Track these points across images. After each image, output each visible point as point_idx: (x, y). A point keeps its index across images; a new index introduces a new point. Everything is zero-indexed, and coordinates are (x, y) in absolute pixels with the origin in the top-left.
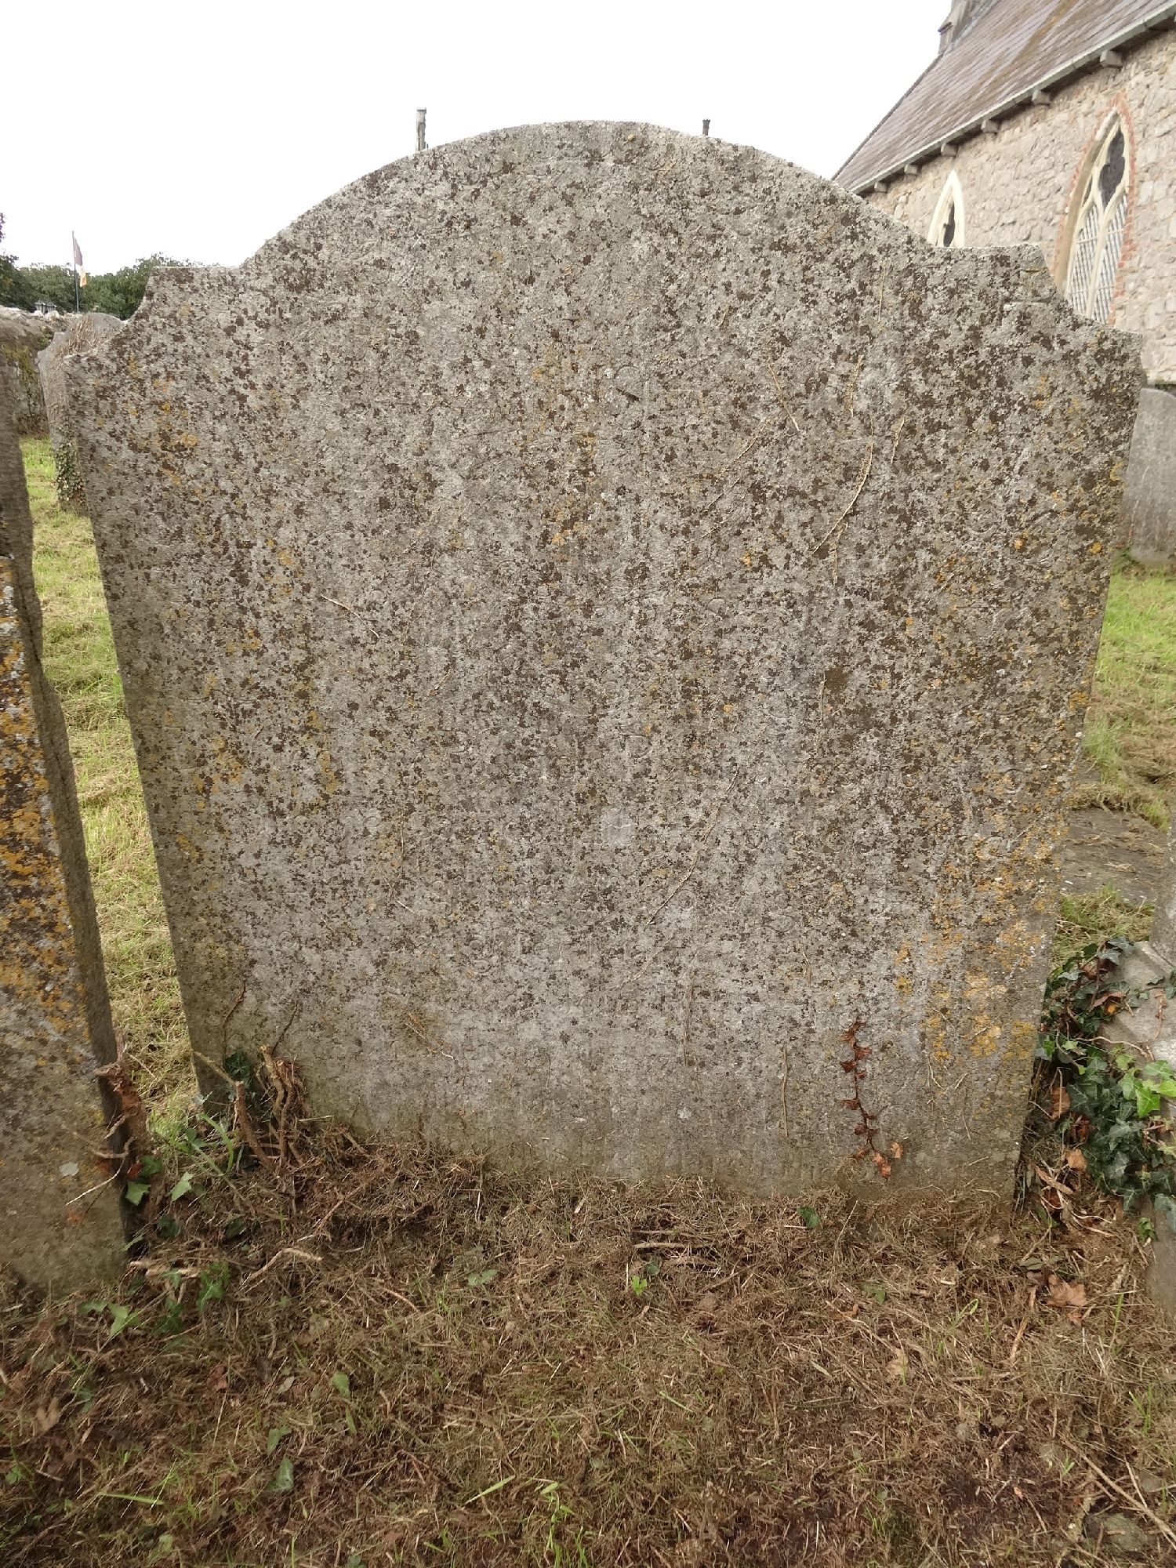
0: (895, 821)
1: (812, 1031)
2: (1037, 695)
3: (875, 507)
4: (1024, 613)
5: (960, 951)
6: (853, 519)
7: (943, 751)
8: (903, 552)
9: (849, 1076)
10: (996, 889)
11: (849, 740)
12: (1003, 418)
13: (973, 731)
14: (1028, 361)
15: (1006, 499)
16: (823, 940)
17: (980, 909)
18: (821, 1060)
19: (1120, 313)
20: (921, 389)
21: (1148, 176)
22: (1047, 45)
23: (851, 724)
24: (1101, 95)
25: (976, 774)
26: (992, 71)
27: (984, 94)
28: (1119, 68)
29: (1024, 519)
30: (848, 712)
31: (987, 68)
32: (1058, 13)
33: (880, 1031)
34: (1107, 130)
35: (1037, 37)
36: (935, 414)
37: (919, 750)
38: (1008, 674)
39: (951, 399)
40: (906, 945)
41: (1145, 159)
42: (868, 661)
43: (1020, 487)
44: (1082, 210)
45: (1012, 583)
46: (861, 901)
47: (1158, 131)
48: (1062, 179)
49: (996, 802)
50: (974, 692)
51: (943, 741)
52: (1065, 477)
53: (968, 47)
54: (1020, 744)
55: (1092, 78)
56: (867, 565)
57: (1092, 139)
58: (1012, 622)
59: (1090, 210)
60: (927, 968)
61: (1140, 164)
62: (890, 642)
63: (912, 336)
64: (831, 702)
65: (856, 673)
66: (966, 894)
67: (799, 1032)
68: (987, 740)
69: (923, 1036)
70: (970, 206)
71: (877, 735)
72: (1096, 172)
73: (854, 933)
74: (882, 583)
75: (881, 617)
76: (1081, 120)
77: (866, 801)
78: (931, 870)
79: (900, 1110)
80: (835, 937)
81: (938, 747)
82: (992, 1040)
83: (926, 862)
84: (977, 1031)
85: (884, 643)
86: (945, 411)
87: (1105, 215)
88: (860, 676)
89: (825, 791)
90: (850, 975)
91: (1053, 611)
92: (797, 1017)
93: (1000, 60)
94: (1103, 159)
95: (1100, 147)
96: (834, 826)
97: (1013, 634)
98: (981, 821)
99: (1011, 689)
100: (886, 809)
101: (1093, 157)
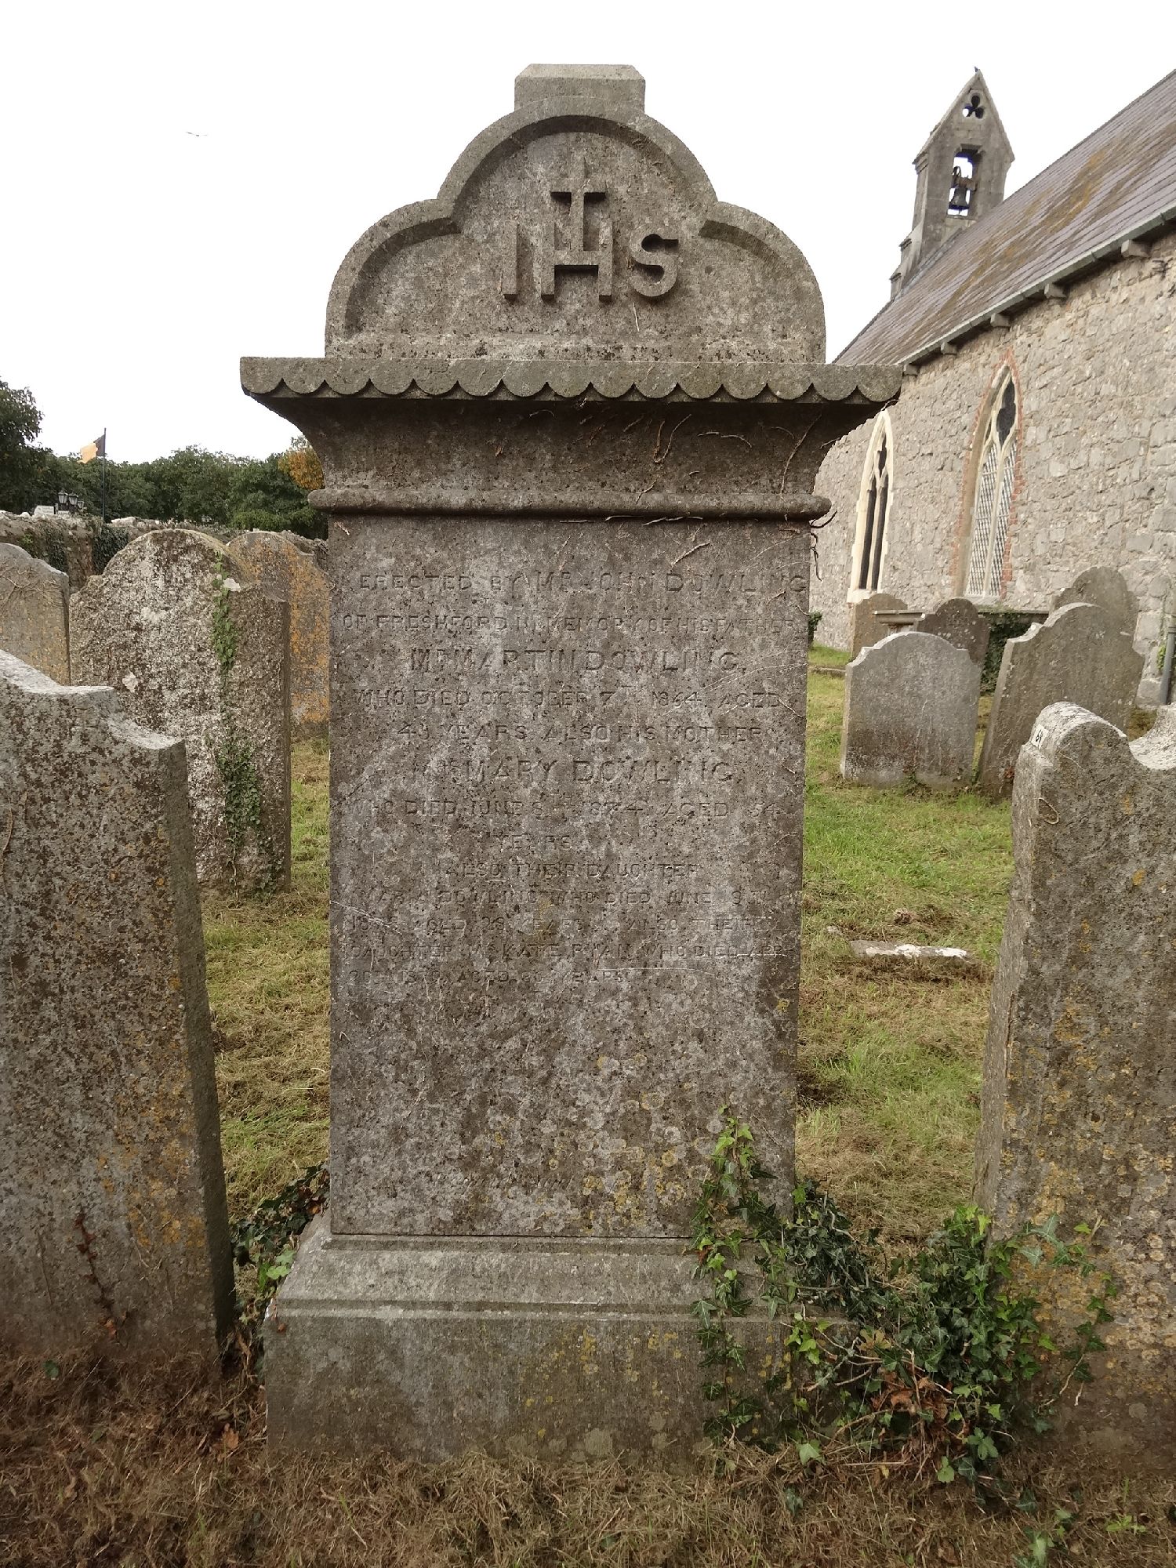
0: (77, 1064)
1: (53, 1220)
2: (147, 977)
3: (22, 849)
4: (127, 921)
5: (139, 1162)
6: (9, 855)
7: (98, 1013)
8: (44, 879)
9: (86, 1257)
10: (153, 1114)
11: (36, 1004)
12: (85, 796)
13: (113, 1001)
14: (93, 763)
15: (99, 848)
16: (48, 1149)
17: (147, 1130)
18: (65, 1241)
19: (1014, 540)
20: (33, 776)
21: (1032, 421)
22: (961, 302)
23: (36, 993)
24: (995, 350)
25: (120, 1031)
26: (922, 319)
27: (912, 341)
28: (1009, 328)
29: (113, 860)
30: (32, 984)
31: (920, 316)
32: (976, 274)
33: (98, 1223)
34: (1002, 379)
35: (958, 294)
36: (47, 792)
37: (82, 1013)
38: (127, 963)
39: (52, 783)
40: (105, 1155)
41: (1029, 407)
42: (37, 949)
43: (106, 841)
44: (984, 447)
45: (115, 902)
46: (67, 1121)
47: (1038, 384)
48: (966, 419)
49: (139, 1052)
50: (108, 975)
51: (96, 1007)
52: (131, 835)
53: (913, 295)
54: (146, 1012)
55: (988, 335)
56: (24, 886)
57: (989, 388)
58: (122, 927)
59: (991, 446)
60: (119, 1172)
61: (1026, 412)
62: (48, 938)
63: (21, 744)
64: (20, 977)
65: (32, 957)
66: (134, 1118)
67: (45, 1220)
68: (124, 1008)
69: (129, 1226)
70: (897, 437)
71: (53, 1001)
72: (994, 414)
73: (66, 1145)
74: (36, 899)
75: (40, 921)
76: (980, 369)
77: (56, 1049)
78: (108, 1100)
79: (126, 1285)
80: (55, 1147)
81: (94, 1011)
82: (176, 1230)
83: (103, 1093)
84: (164, 1222)
85: (45, 938)
86: (51, 792)
87: (1001, 452)
88: (34, 960)
89: (28, 1041)
90: (70, 1176)
91: (146, 923)
92: (41, 1207)
93: (930, 310)
94: (999, 405)
95: (996, 393)
96: (38, 1066)
97: (124, 936)
98: (133, 1066)
99: (131, 973)
100: (71, 1055)
101: (992, 401)
